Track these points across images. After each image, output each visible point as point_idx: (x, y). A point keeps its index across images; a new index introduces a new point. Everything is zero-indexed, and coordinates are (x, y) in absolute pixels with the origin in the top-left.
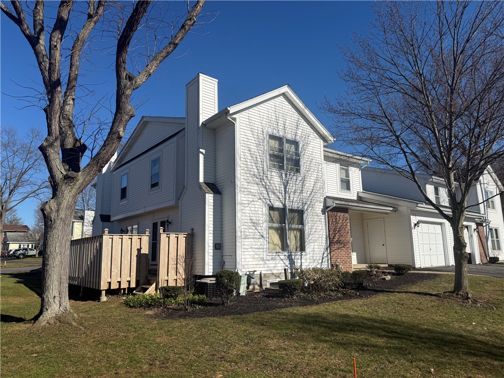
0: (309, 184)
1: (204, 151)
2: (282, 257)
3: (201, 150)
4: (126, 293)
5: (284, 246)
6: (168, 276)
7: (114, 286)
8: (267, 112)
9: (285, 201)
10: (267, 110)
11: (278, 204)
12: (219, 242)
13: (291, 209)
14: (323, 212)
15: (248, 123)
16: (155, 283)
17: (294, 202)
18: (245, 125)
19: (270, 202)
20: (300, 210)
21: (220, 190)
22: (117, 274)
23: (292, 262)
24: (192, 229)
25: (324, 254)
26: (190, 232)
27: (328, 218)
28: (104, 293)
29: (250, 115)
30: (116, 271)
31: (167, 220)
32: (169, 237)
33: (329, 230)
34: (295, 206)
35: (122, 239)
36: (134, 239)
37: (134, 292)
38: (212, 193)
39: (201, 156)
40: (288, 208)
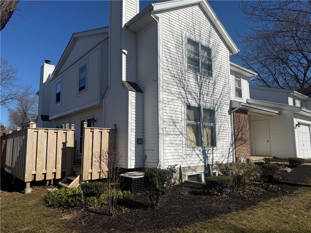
0: (219, 88)
1: (126, 51)
2: (198, 152)
3: (124, 50)
4: (52, 183)
5: (199, 143)
6: (92, 169)
7: (40, 178)
8: (185, 17)
9: (200, 101)
10: (185, 15)
11: (194, 104)
12: (140, 137)
13: (205, 109)
14: (230, 112)
16: (79, 176)
17: (206, 103)
18: (166, 25)
19: (188, 101)
20: (212, 110)
21: (142, 89)
22: (42, 166)
23: (206, 157)
24: (115, 125)
25: (230, 149)
26: (113, 128)
27: (233, 118)
28: (28, 185)
29: (171, 17)
30: (41, 163)
31: (93, 118)
32: (93, 132)
33: (234, 128)
34: (208, 106)
35: (47, 132)
36: (60, 133)
37: (60, 183)
38: (133, 91)
39: (124, 57)
40: (202, 108)
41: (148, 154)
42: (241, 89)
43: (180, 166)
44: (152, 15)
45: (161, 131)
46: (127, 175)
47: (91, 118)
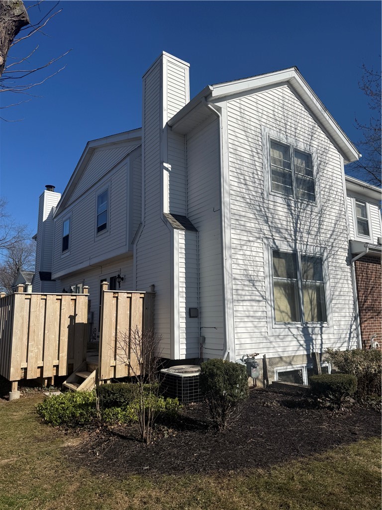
0: (329, 220)
1: (170, 166)
2: (295, 331)
3: (165, 165)
4: (53, 384)
5: (296, 315)
6: (115, 359)
7: (33, 375)
9: (296, 243)
11: (284, 248)
12: (194, 305)
13: (305, 256)
14: (349, 261)
15: (239, 118)
16: (95, 372)
17: (308, 246)
18: (234, 120)
19: (274, 243)
20: (318, 258)
21: (196, 226)
22: (37, 355)
23: (309, 340)
24: (153, 286)
25: (351, 326)
26: (149, 290)
27: (356, 270)
28: (15, 385)
29: (242, 107)
30: (35, 350)
31: (119, 275)
32: (117, 297)
33: (357, 289)
34: (311, 251)
35: (46, 299)
36: (65, 301)
37: (65, 382)
38: (181, 229)
39: (166, 175)
40: (299, 254)
41: (208, 334)
42: (367, 221)
43: (264, 356)
44: (209, 106)
45: (228, 296)
46: (172, 371)
47: (116, 274)
